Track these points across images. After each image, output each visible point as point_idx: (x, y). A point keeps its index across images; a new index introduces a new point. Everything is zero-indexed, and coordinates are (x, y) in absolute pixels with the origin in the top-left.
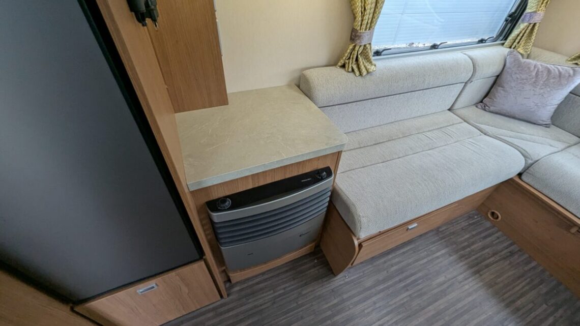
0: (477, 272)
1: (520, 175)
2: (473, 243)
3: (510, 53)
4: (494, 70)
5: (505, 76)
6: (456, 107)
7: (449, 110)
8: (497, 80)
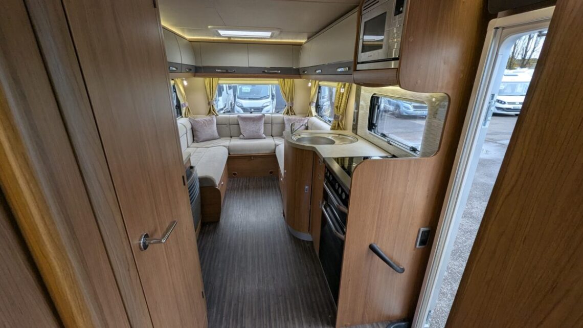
0: (248, 189)
1: (229, 154)
2: (239, 185)
3: (190, 119)
4: (189, 126)
5: (194, 127)
6: (189, 145)
7: (188, 147)
8: (193, 129)
